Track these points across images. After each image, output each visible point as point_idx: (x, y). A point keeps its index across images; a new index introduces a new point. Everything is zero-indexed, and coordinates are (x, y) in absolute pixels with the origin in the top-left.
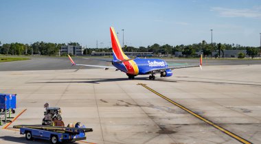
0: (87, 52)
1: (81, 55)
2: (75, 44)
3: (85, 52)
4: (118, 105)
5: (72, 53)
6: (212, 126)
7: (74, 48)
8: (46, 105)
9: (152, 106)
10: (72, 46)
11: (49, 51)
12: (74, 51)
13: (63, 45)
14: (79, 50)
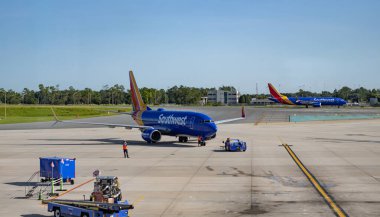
0: (245, 100)
1: (235, 104)
2: (228, 88)
3: (240, 99)
4: (224, 174)
5: (223, 101)
6: (329, 204)
7: (225, 94)
8: (96, 173)
9: (270, 176)
10: (223, 92)
11: (188, 98)
12: (226, 99)
13: (213, 89)
14: (233, 97)
